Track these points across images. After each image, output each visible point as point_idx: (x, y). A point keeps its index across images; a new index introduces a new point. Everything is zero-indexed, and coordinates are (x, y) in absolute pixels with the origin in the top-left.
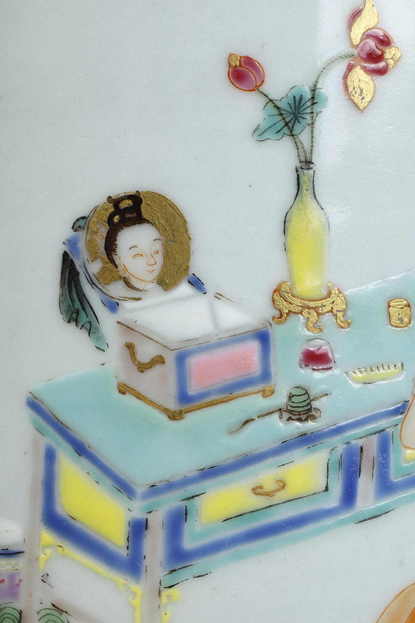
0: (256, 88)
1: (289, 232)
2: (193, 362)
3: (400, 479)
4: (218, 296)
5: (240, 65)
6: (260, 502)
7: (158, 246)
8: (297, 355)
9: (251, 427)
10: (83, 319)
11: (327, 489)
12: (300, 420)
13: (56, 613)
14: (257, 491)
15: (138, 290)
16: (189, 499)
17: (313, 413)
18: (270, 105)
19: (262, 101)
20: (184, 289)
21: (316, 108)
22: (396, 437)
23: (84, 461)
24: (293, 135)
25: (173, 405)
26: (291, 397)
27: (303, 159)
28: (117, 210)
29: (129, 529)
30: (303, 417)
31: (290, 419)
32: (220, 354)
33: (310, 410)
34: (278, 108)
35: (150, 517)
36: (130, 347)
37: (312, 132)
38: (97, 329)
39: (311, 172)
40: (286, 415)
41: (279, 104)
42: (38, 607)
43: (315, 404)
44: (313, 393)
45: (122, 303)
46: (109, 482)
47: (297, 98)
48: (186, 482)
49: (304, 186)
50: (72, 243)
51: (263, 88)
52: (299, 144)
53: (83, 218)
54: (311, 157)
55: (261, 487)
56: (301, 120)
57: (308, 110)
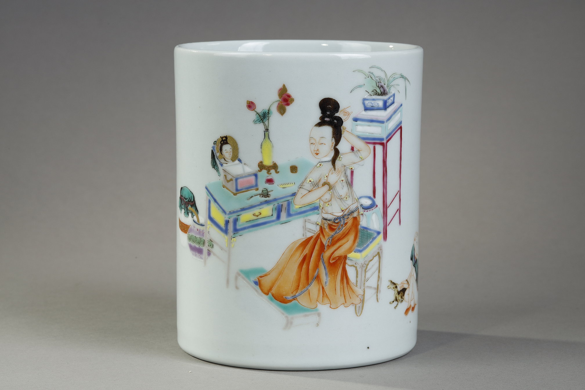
0: (254, 110)
1: (262, 148)
2: (239, 181)
3: (293, 213)
4: (245, 164)
5: (250, 104)
6: (255, 218)
7: (231, 150)
8: (264, 180)
9: (252, 198)
10: (216, 168)
11: (272, 215)
12: (265, 197)
13: (210, 241)
14: (254, 215)
15: (227, 161)
16: (238, 216)
17: (269, 195)
18: (257, 114)
19: (255, 113)
20: (237, 162)
21: (269, 115)
22: (292, 202)
23: (216, 203)
24: (263, 122)
25: (235, 191)
26: (263, 191)
27: (266, 129)
28: (222, 140)
29: (225, 222)
30: (266, 196)
31: (262, 197)
32: (245, 179)
33: (268, 195)
34: (259, 115)
35: (229, 220)
36: (225, 176)
37: (268, 122)
38: (218, 170)
39: (268, 132)
40: (261, 196)
41: (259, 114)
42: (207, 240)
43: (269, 193)
44: (268, 190)
45: (223, 164)
46: (221, 210)
47: (264, 113)
48: (237, 211)
49: (266, 136)
50: (213, 147)
51: (255, 110)
52: (265, 125)
53: (215, 141)
54: (268, 128)
55: (255, 214)
56: (265, 118)
57: (267, 116)
